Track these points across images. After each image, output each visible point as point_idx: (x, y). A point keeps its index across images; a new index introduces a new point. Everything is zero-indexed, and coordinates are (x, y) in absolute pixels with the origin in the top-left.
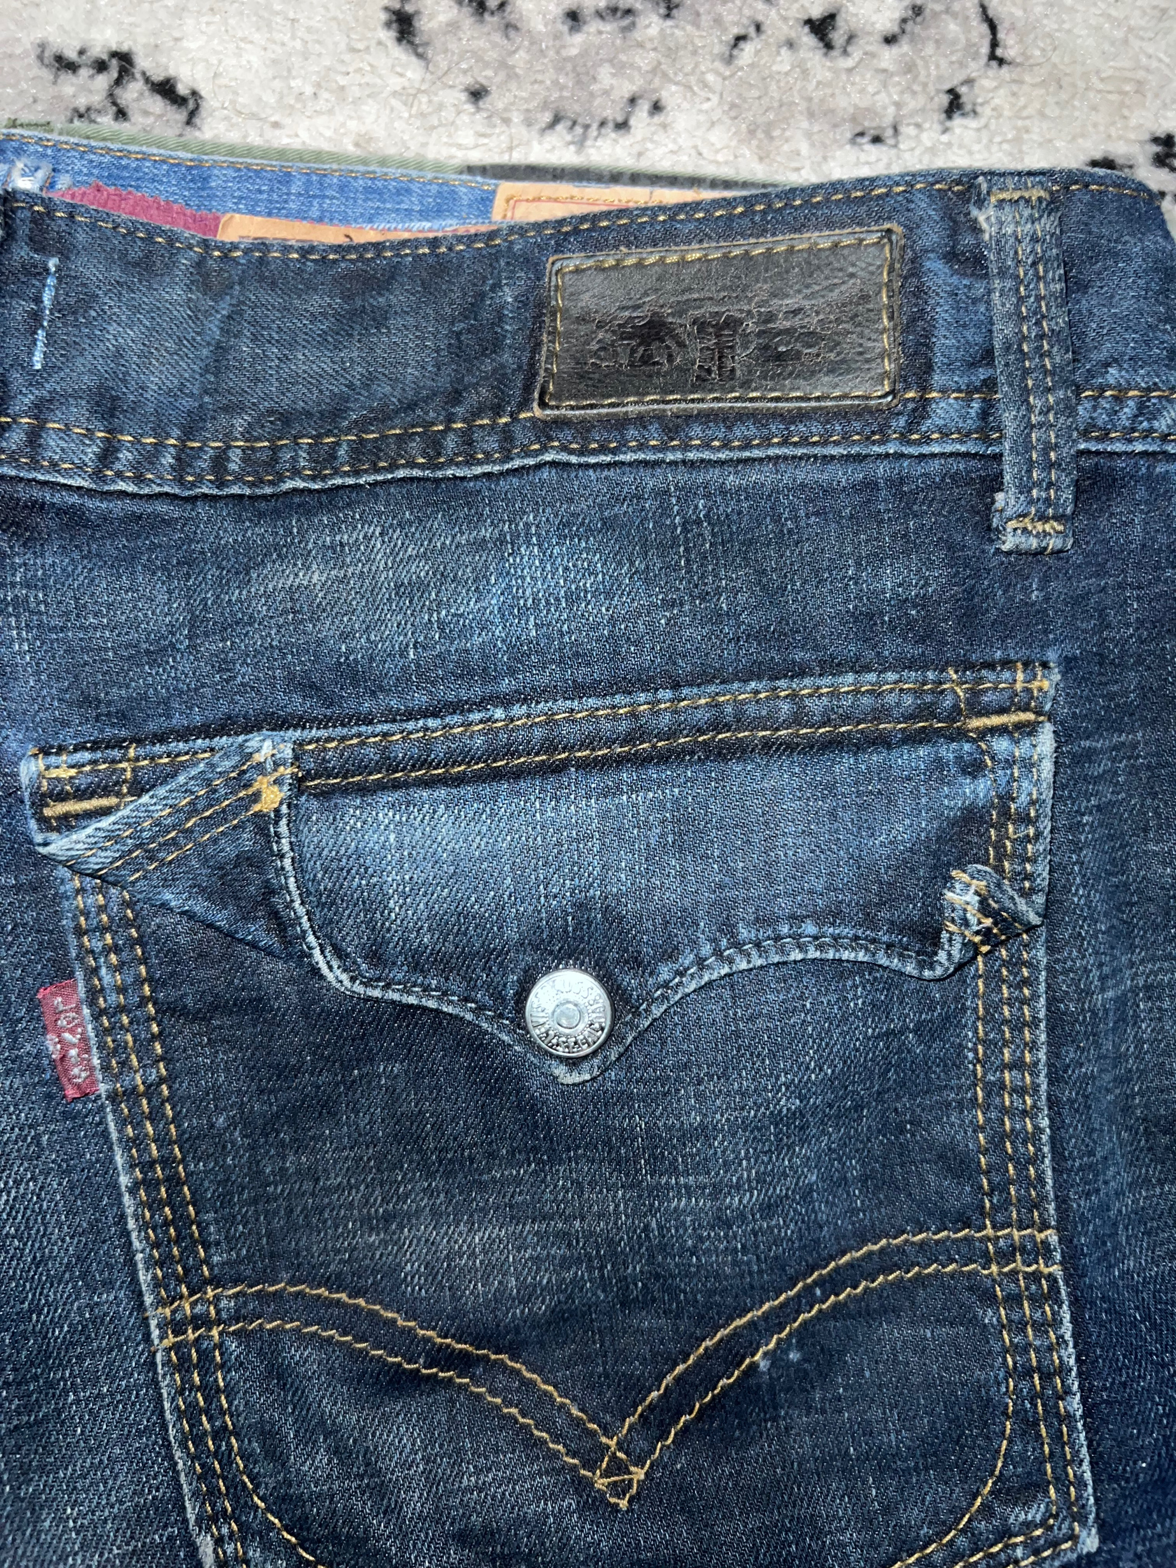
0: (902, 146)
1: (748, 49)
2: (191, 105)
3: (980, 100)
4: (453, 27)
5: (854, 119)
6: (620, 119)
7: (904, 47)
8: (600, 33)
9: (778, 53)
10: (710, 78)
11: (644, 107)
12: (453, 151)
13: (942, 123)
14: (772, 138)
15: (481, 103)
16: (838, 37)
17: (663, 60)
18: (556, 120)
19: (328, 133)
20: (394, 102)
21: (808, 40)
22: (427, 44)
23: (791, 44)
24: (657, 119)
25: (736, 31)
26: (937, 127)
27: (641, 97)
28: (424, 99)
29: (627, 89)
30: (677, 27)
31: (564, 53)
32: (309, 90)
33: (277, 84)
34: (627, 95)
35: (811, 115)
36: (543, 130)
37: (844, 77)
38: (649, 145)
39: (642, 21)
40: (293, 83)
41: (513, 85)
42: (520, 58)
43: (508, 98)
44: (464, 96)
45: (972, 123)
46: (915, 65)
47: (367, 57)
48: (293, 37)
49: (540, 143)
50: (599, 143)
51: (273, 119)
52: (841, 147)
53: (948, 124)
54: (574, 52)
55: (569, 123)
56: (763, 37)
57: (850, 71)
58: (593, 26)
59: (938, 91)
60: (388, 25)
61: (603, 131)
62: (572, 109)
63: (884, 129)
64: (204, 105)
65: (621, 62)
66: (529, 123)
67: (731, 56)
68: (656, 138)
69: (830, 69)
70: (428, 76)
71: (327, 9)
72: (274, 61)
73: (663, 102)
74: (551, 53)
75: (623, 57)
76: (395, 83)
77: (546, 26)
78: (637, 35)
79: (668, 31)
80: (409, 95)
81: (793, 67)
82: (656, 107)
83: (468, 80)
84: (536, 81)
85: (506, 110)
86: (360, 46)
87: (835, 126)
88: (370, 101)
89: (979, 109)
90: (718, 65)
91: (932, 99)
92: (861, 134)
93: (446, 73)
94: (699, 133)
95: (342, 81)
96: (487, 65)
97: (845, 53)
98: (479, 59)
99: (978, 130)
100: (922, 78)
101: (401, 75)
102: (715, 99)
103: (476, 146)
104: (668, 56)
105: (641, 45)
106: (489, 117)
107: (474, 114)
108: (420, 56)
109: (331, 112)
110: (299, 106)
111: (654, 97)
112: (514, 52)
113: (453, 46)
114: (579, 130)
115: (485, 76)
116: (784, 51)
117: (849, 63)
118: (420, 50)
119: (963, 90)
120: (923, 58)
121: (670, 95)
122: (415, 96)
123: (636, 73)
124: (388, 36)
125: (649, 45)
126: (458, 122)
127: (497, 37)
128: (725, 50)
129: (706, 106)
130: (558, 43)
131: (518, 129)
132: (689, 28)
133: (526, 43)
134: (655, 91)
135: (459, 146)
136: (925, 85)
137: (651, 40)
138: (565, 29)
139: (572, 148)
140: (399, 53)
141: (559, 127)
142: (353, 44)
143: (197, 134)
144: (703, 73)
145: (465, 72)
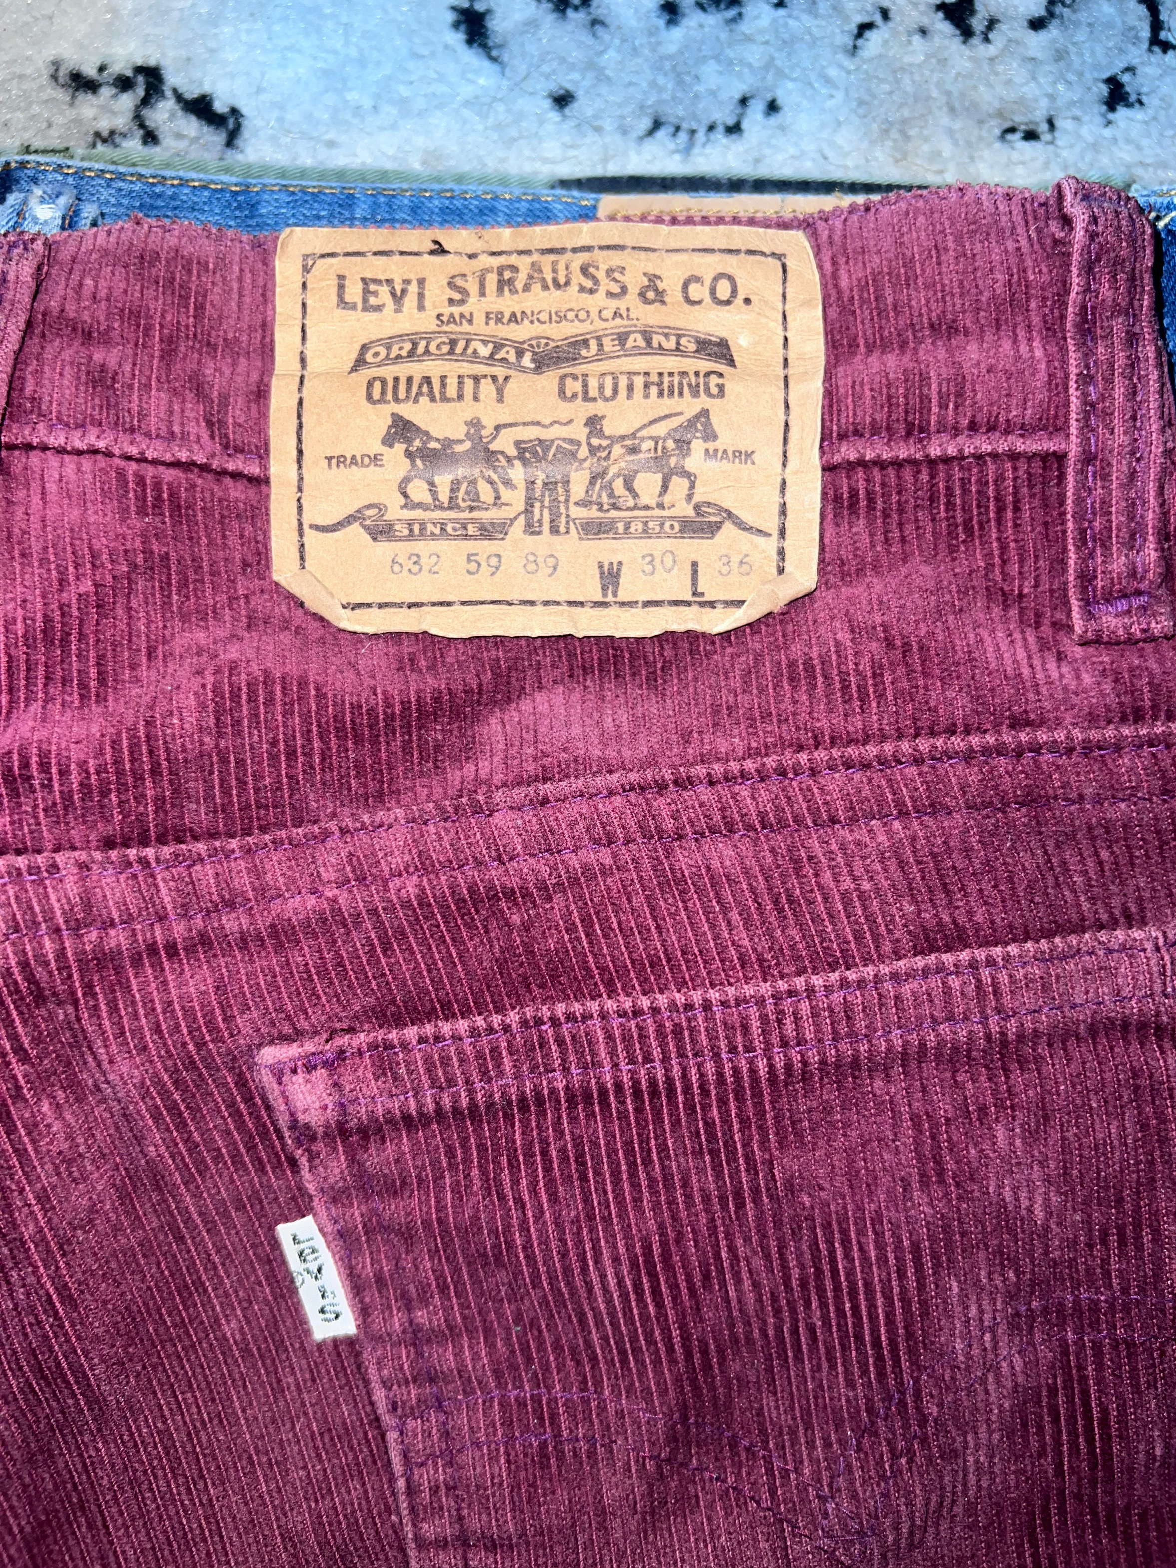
0: (1059, 143)
1: (875, 39)
2: (231, 123)
3: (1145, 90)
4: (532, 25)
5: (1000, 114)
6: (730, 122)
7: (1053, 31)
8: (702, 26)
9: (910, 42)
10: (833, 72)
11: (758, 107)
12: (537, 165)
13: (1103, 116)
14: (907, 138)
15: (567, 111)
16: (977, 23)
17: (776, 55)
18: (657, 125)
19: (391, 152)
20: (466, 113)
21: (943, 27)
22: (500, 47)
23: (923, 32)
24: (774, 120)
25: (859, 19)
26: (1099, 120)
27: (752, 97)
28: (501, 108)
29: (738, 89)
30: (790, 16)
31: (662, 50)
32: (367, 103)
33: (330, 99)
34: (737, 96)
35: (952, 110)
36: (641, 138)
37: (986, 67)
38: (767, 151)
39: (748, 12)
40: (349, 96)
41: (604, 90)
42: (611, 56)
43: (599, 104)
44: (547, 104)
45: (1137, 114)
46: (1067, 53)
47: (433, 63)
48: (347, 43)
49: (638, 153)
50: (708, 150)
51: (327, 137)
52: (989, 145)
53: (1111, 116)
54: (672, 49)
55: (672, 130)
56: (891, 25)
57: (991, 60)
58: (693, 19)
59: (1095, 79)
60: (456, 26)
61: (712, 136)
62: (675, 112)
63: (1037, 124)
64: (245, 123)
65: (728, 58)
66: (624, 131)
67: (855, 47)
68: (774, 142)
69: (970, 58)
70: (505, 83)
71: (385, 11)
72: (326, 73)
73: (779, 102)
74: (647, 52)
75: (730, 53)
76: (467, 91)
77: (639, 20)
78: (744, 27)
79: (781, 21)
80: (483, 104)
81: (928, 57)
82: (772, 107)
83: (553, 86)
84: (630, 84)
85: (596, 117)
86: (425, 51)
87: (981, 122)
88: (439, 113)
89: (1144, 99)
90: (841, 57)
91: (1089, 89)
92: (1012, 130)
93: (525, 79)
94: (824, 135)
95: (404, 91)
96: (573, 67)
97: (987, 40)
98: (563, 60)
99: (1146, 123)
100: (1076, 66)
101: (473, 82)
102: (840, 96)
103: (564, 159)
104: (780, 50)
105: (749, 39)
106: (578, 126)
107: (560, 122)
108: (494, 60)
109: (394, 127)
110: (355, 121)
111: (769, 97)
112: (602, 53)
113: (532, 49)
114: (683, 136)
115: (568, 81)
116: (917, 39)
117: (992, 50)
118: (494, 53)
119: (1125, 78)
120: (1074, 44)
121: (785, 93)
122: (490, 105)
123: (746, 70)
124: (457, 39)
125: (760, 38)
126: (541, 133)
127: (583, 36)
128: (849, 41)
129: (830, 103)
130: (653, 40)
131: (612, 139)
132: (805, 17)
133: (617, 42)
134: (769, 89)
135: (545, 161)
136: (1080, 75)
137: (761, 32)
138: (661, 23)
139: (677, 157)
140: (472, 58)
141: (661, 134)
142: (417, 49)
143: (240, 157)
144: (824, 67)
145: (547, 77)
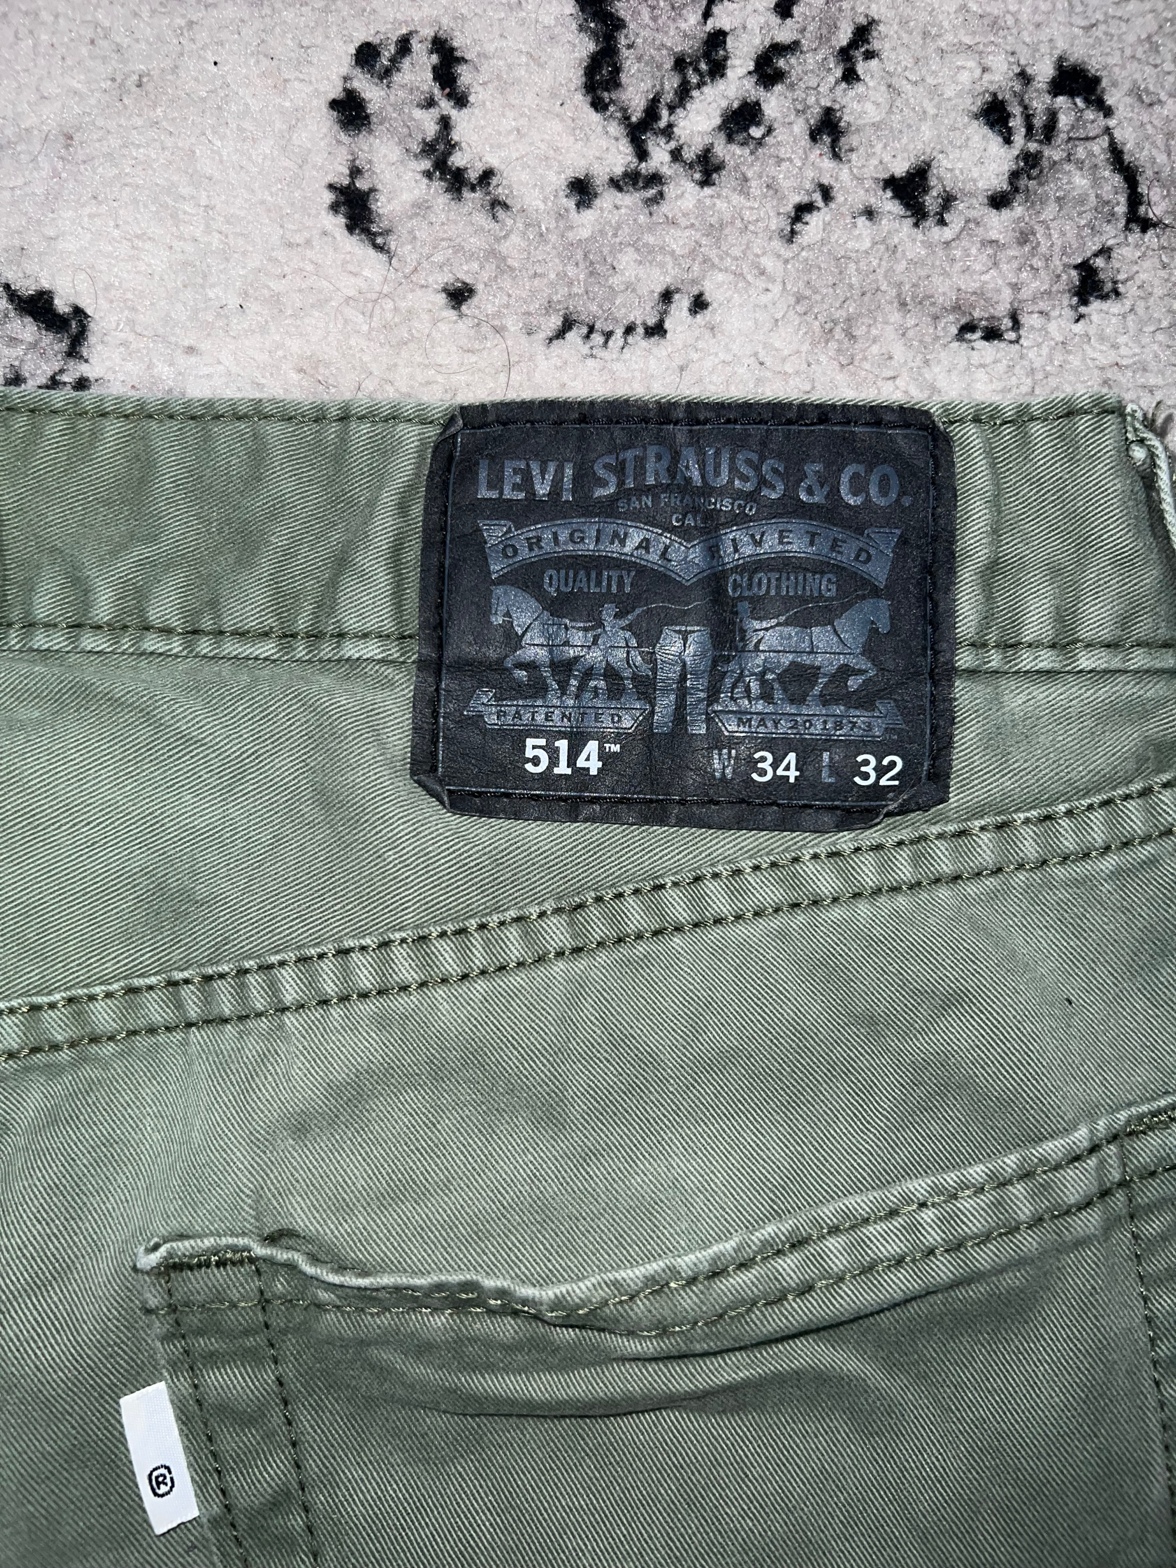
0: (1025, 342)
1: (814, 220)
2: (75, 326)
3: (1121, 277)
4: (421, 208)
5: (957, 308)
6: (652, 321)
7: (1018, 210)
8: (617, 207)
9: (855, 225)
10: (768, 263)
11: (682, 303)
13: (1075, 308)
15: (464, 308)
16: (931, 202)
17: (703, 241)
18: (568, 325)
20: (349, 312)
21: (890, 206)
24: (701, 319)
25: (797, 199)
26: (1069, 314)
27: (678, 290)
28: (388, 306)
29: (660, 282)
30: (719, 196)
31: (572, 236)
32: (232, 302)
33: (190, 295)
34: (659, 289)
35: (903, 305)
36: (550, 340)
37: (941, 253)
38: (695, 356)
39: (670, 190)
40: (211, 294)
41: (506, 282)
42: (513, 245)
43: (500, 298)
44: (442, 298)
45: (1113, 307)
46: (1034, 234)
47: (309, 253)
49: (548, 359)
50: (626, 357)
51: (186, 342)
52: (945, 345)
53: (1083, 309)
54: (585, 233)
55: (585, 330)
56: (833, 205)
57: (947, 243)
58: (608, 199)
59: (1065, 265)
60: (334, 207)
61: (630, 339)
62: (588, 309)
63: (999, 319)
64: (92, 326)
65: (646, 245)
66: (529, 331)
68: (700, 345)
69: (923, 243)
70: (392, 275)
72: (186, 264)
73: (708, 297)
74: (553, 238)
75: (650, 239)
76: (349, 286)
77: (545, 201)
78: (665, 208)
79: (708, 202)
80: (367, 301)
81: (875, 243)
82: (699, 304)
83: (446, 277)
84: (536, 275)
85: (498, 315)
86: (299, 239)
87: (936, 318)
88: (316, 312)
89: (1121, 288)
90: (777, 244)
91: (1059, 276)
92: (971, 327)
93: (415, 270)
94: (758, 336)
95: (276, 286)
96: (469, 256)
97: (942, 222)
98: (458, 249)
99: (1123, 316)
100: (1043, 249)
101: (356, 275)
102: (776, 289)
104: (709, 236)
105: (672, 222)
106: (476, 326)
107: (456, 322)
108: (379, 248)
109: (264, 329)
110: (220, 323)
111: (695, 291)
112: (505, 237)
113: (423, 233)
114: (597, 339)
115: (465, 272)
116: (862, 221)
118: (379, 240)
119: (1099, 262)
120: (1042, 223)
121: (714, 286)
122: (375, 302)
123: (668, 259)
124: (336, 223)
125: (683, 222)
126: (435, 334)
127: (482, 219)
128: (785, 225)
130: (562, 224)
131: (516, 340)
132: (735, 197)
133: (520, 225)
134: (694, 282)
136: (1047, 259)
137: (685, 214)
138: (571, 204)
140: (353, 245)
141: (573, 336)
142: (288, 235)
143: (83, 367)
144: (758, 256)
145: (441, 266)
